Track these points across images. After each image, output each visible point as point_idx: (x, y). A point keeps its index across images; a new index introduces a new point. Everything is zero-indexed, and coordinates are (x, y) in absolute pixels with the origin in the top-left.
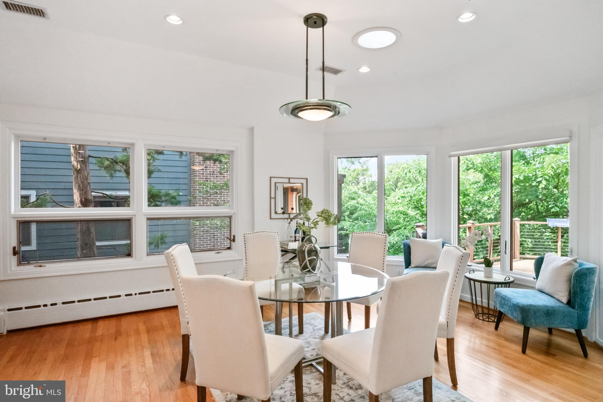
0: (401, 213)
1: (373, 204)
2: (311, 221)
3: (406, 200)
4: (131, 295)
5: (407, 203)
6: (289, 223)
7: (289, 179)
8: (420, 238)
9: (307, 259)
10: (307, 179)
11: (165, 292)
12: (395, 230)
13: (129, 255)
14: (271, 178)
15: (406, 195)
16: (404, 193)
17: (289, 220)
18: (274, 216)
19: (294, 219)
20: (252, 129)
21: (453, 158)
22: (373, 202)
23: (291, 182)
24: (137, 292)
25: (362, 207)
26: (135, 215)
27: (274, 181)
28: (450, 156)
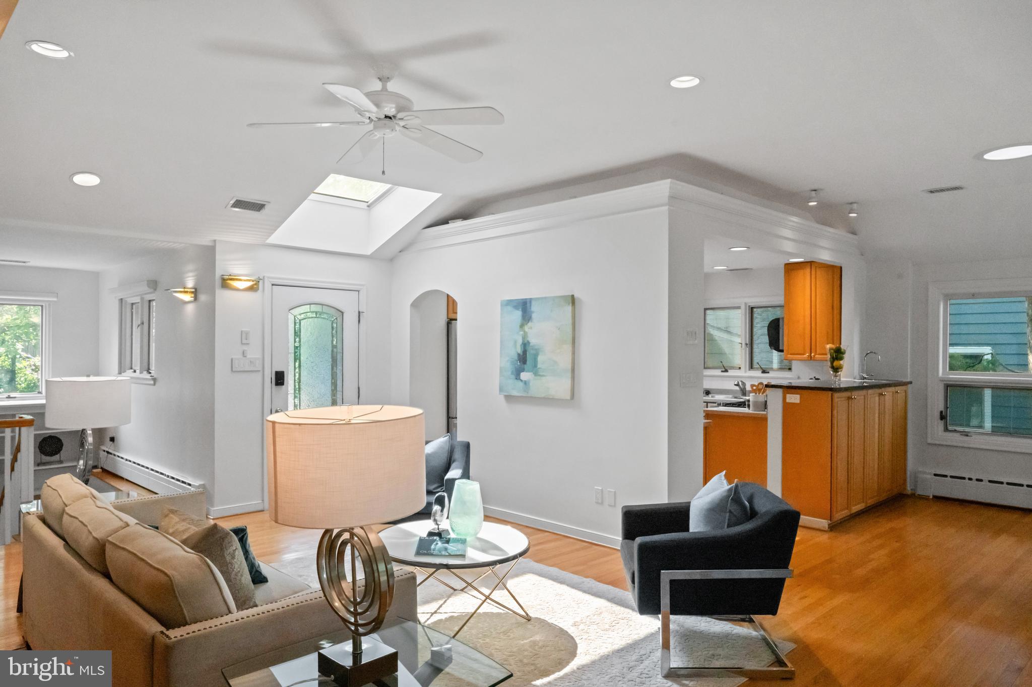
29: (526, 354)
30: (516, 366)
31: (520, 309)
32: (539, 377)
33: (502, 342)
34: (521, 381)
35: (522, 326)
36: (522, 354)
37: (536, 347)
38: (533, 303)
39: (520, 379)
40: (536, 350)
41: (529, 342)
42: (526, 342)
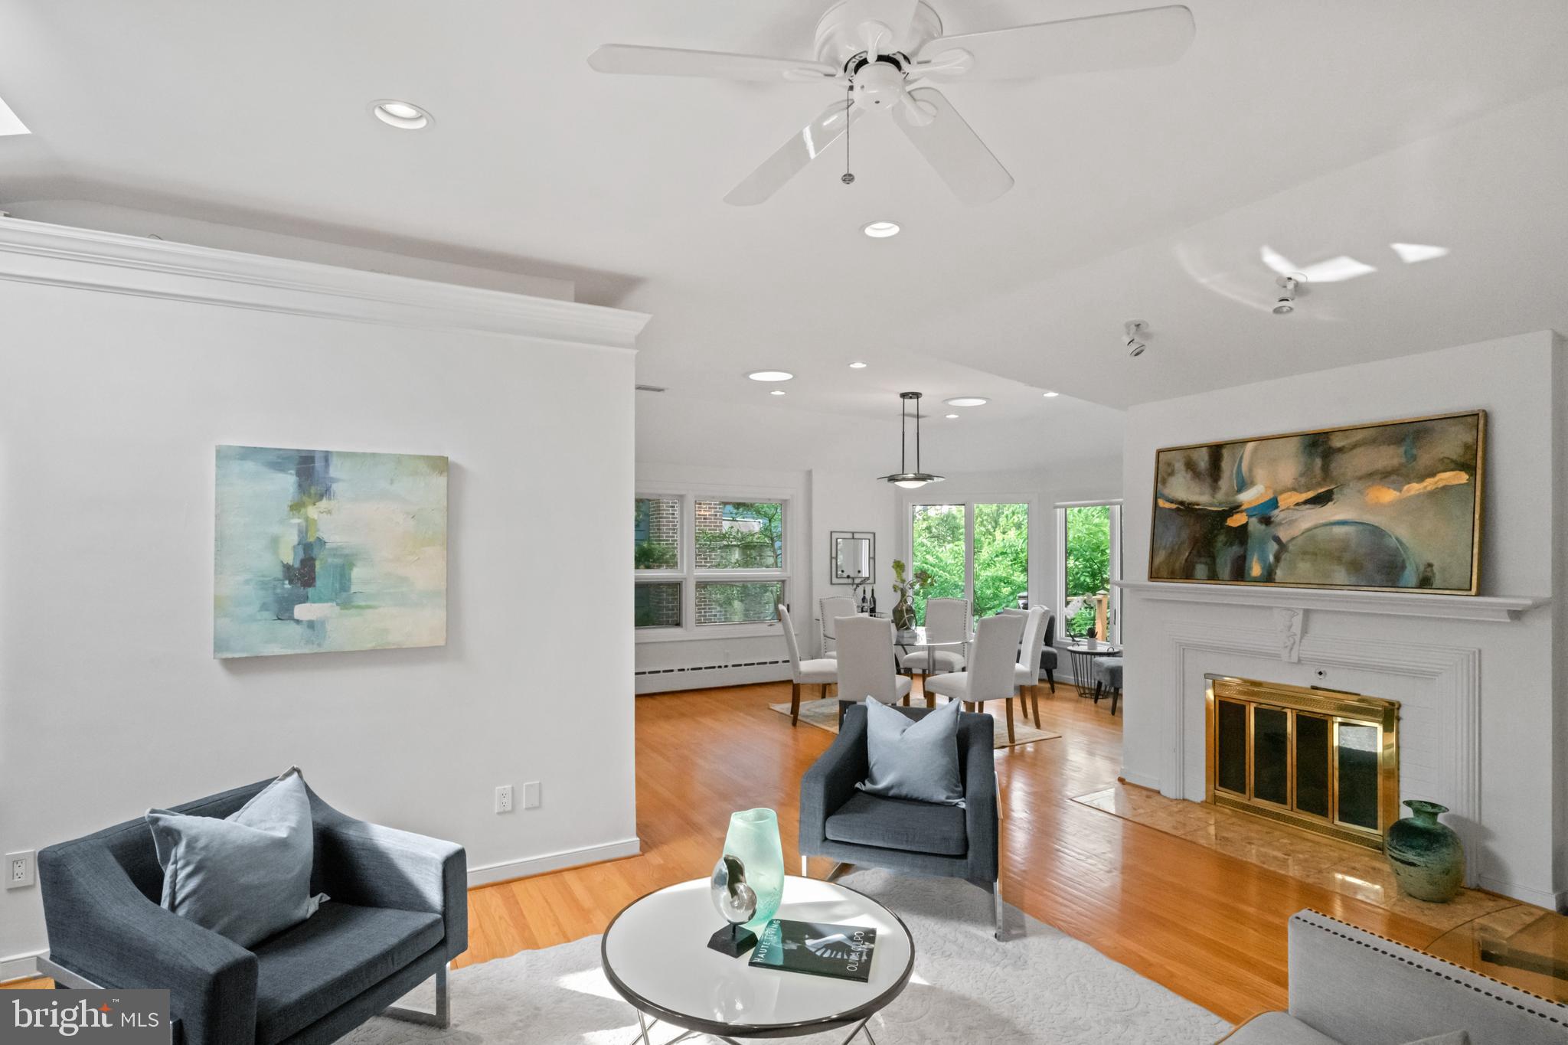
0: (1001, 581)
1: (952, 564)
2: (907, 582)
3: (1008, 559)
4: (683, 670)
5: (1010, 563)
6: (855, 590)
7: (853, 533)
8: (1019, 608)
9: (906, 616)
10: (874, 534)
11: (717, 669)
12: (990, 609)
13: (678, 624)
14: (831, 533)
15: (1009, 551)
16: (1004, 547)
17: (855, 586)
18: (835, 580)
19: (860, 584)
20: (809, 473)
21: (1058, 510)
22: (953, 562)
23: (855, 537)
24: (690, 667)
25: (935, 570)
26: (685, 579)
27: (835, 536)
28: (1056, 507)
29: (313, 567)
30: (279, 591)
31: (293, 472)
32: (352, 611)
33: (220, 539)
34: (298, 622)
35: (296, 507)
36: (297, 565)
37: (347, 552)
38: (335, 462)
39: (291, 618)
40: (346, 556)
41: (321, 542)
42: (311, 540)
